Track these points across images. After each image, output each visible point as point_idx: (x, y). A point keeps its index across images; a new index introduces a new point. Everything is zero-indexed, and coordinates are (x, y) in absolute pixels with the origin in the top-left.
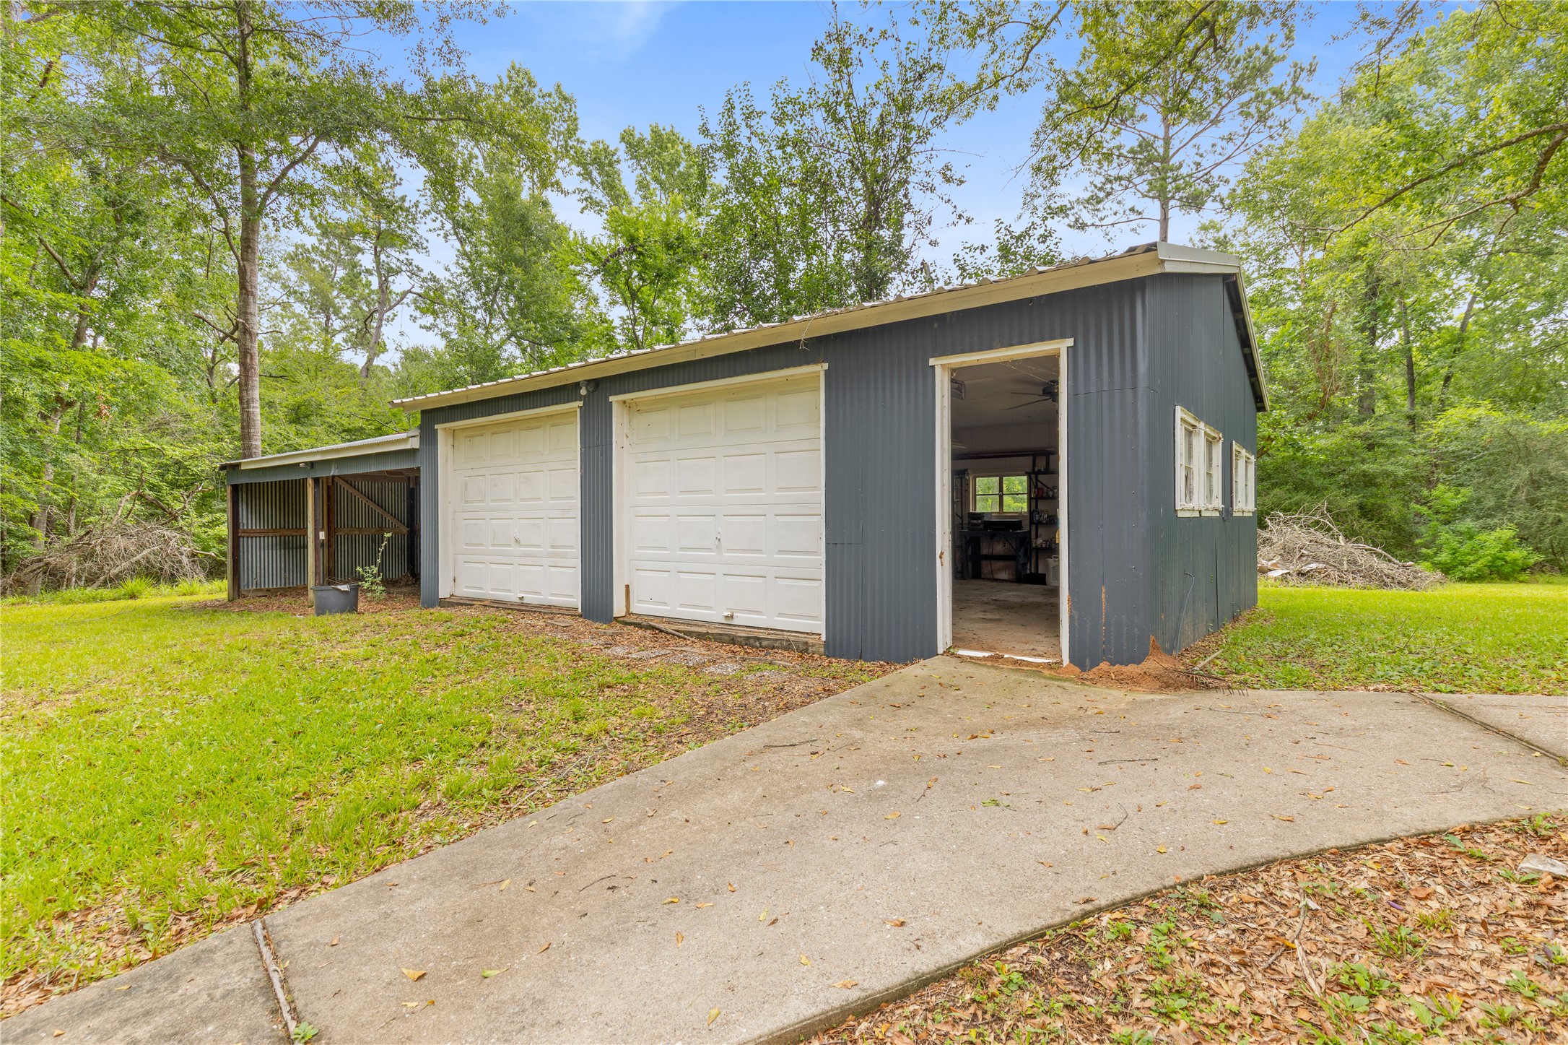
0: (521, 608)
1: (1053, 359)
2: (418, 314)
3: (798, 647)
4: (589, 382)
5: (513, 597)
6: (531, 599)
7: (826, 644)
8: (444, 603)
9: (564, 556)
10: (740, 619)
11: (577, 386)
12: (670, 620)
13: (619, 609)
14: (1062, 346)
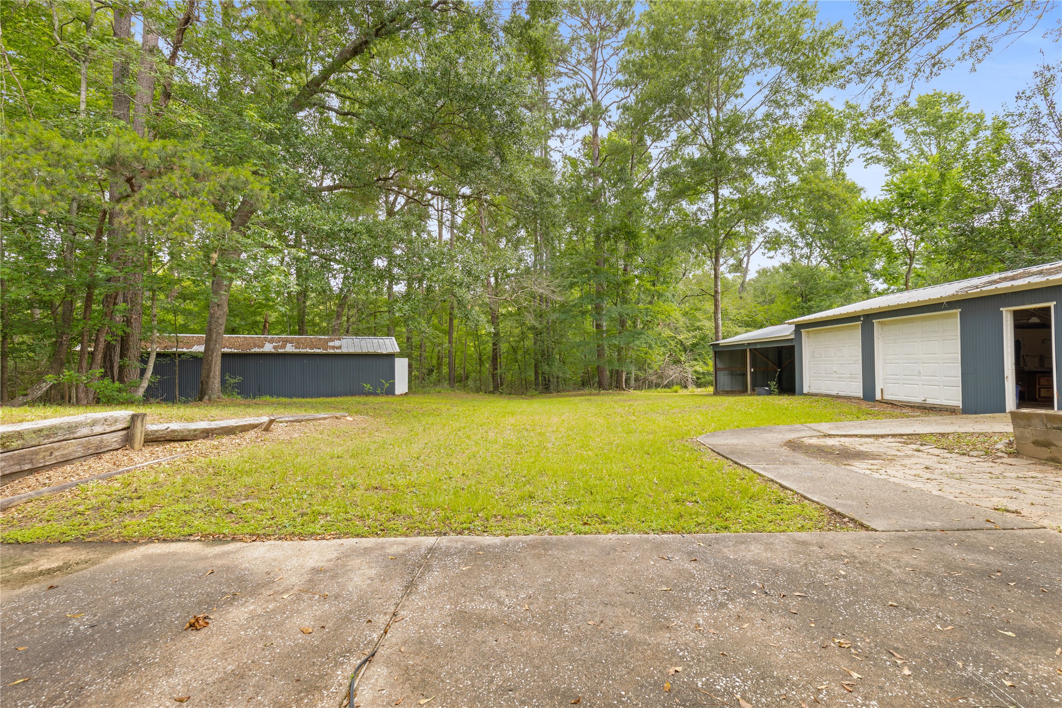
0: (838, 397)
1: (1049, 308)
2: (766, 251)
3: (951, 411)
4: (864, 316)
5: (834, 393)
6: (842, 394)
7: (962, 409)
8: (805, 395)
9: (855, 378)
10: (929, 401)
11: (859, 317)
12: (899, 401)
13: (878, 396)
14: (1052, 304)
